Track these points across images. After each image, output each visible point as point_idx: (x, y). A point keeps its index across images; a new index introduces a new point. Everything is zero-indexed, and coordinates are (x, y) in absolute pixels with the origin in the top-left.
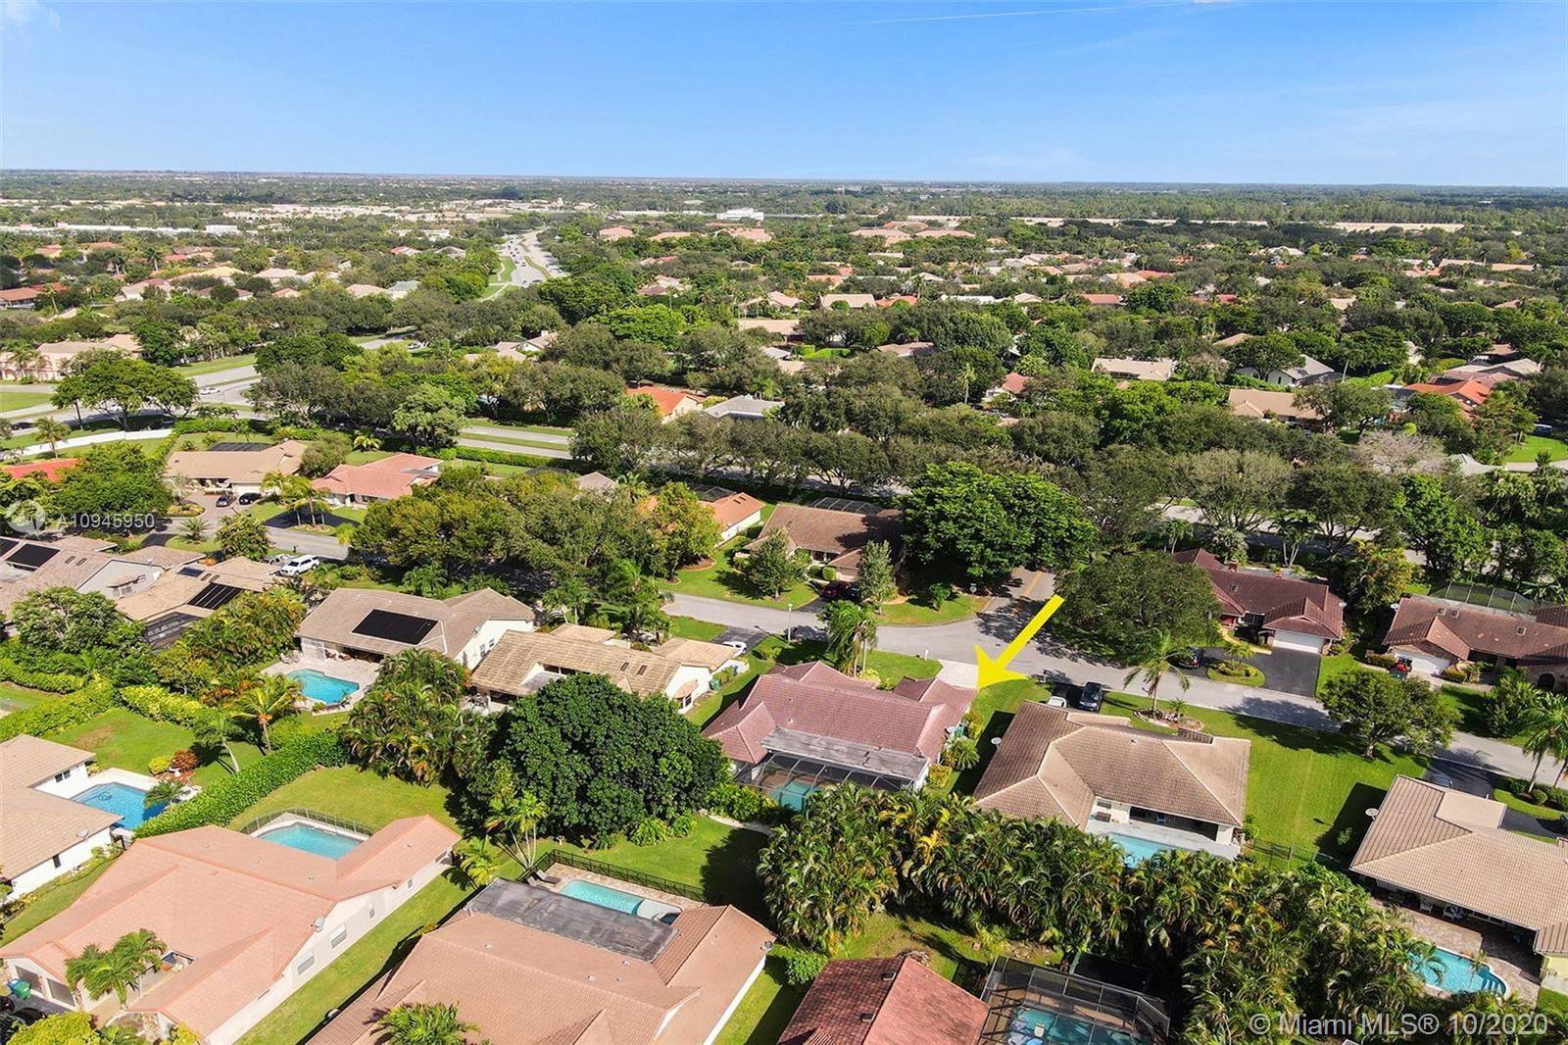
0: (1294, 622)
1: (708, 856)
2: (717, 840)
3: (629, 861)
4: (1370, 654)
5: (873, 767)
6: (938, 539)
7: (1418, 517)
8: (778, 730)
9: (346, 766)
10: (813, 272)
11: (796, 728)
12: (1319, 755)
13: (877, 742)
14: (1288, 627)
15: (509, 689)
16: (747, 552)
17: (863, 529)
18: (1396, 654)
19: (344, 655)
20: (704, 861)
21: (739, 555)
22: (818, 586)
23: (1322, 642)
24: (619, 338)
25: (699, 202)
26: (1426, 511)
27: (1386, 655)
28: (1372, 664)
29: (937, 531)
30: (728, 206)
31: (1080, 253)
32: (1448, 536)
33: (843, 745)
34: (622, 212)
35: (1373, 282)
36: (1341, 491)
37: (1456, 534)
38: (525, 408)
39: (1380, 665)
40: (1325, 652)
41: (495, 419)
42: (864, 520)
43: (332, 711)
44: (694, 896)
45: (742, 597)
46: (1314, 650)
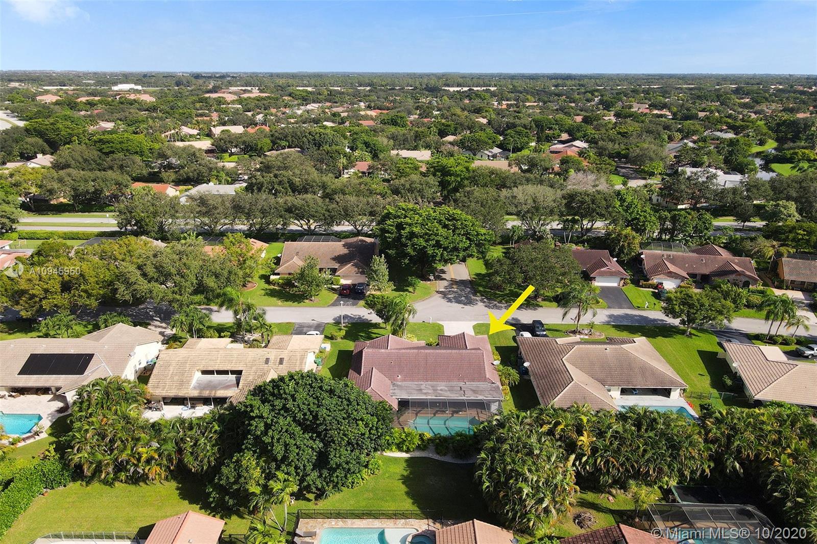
0: (604, 271)
1: (403, 483)
2: (400, 470)
3: (352, 502)
4: (642, 282)
5: (471, 397)
6: (415, 249)
7: (626, 211)
8: (394, 385)
9: (71, 485)
10: (197, 116)
11: (405, 380)
12: (667, 339)
13: (461, 379)
14: (602, 274)
15: (182, 393)
16: (278, 274)
17: (346, 251)
18: (655, 281)
19: (13, 394)
20: (403, 488)
21: (272, 277)
22: (333, 289)
23: (619, 279)
24: (107, 154)
25: (93, 82)
26: (629, 207)
27: (650, 282)
28: (645, 288)
29: (413, 245)
30: (116, 84)
31: (336, 103)
32: (642, 219)
33: (442, 386)
34: (44, 88)
35: (486, 111)
36: (593, 202)
37: (645, 217)
38: (52, 203)
39: (649, 288)
40: (621, 285)
41: (33, 212)
42: (344, 245)
43: (28, 442)
44: (416, 516)
45: (290, 303)
46: (615, 285)
